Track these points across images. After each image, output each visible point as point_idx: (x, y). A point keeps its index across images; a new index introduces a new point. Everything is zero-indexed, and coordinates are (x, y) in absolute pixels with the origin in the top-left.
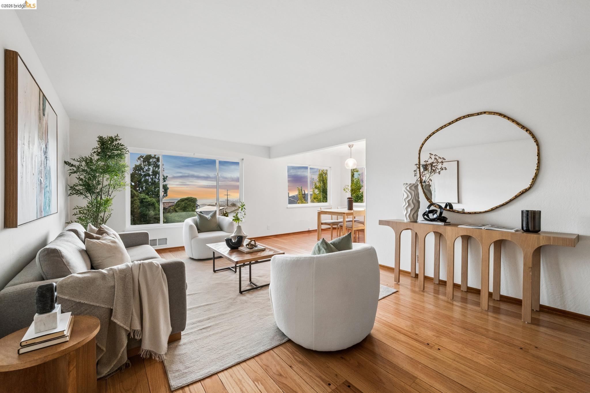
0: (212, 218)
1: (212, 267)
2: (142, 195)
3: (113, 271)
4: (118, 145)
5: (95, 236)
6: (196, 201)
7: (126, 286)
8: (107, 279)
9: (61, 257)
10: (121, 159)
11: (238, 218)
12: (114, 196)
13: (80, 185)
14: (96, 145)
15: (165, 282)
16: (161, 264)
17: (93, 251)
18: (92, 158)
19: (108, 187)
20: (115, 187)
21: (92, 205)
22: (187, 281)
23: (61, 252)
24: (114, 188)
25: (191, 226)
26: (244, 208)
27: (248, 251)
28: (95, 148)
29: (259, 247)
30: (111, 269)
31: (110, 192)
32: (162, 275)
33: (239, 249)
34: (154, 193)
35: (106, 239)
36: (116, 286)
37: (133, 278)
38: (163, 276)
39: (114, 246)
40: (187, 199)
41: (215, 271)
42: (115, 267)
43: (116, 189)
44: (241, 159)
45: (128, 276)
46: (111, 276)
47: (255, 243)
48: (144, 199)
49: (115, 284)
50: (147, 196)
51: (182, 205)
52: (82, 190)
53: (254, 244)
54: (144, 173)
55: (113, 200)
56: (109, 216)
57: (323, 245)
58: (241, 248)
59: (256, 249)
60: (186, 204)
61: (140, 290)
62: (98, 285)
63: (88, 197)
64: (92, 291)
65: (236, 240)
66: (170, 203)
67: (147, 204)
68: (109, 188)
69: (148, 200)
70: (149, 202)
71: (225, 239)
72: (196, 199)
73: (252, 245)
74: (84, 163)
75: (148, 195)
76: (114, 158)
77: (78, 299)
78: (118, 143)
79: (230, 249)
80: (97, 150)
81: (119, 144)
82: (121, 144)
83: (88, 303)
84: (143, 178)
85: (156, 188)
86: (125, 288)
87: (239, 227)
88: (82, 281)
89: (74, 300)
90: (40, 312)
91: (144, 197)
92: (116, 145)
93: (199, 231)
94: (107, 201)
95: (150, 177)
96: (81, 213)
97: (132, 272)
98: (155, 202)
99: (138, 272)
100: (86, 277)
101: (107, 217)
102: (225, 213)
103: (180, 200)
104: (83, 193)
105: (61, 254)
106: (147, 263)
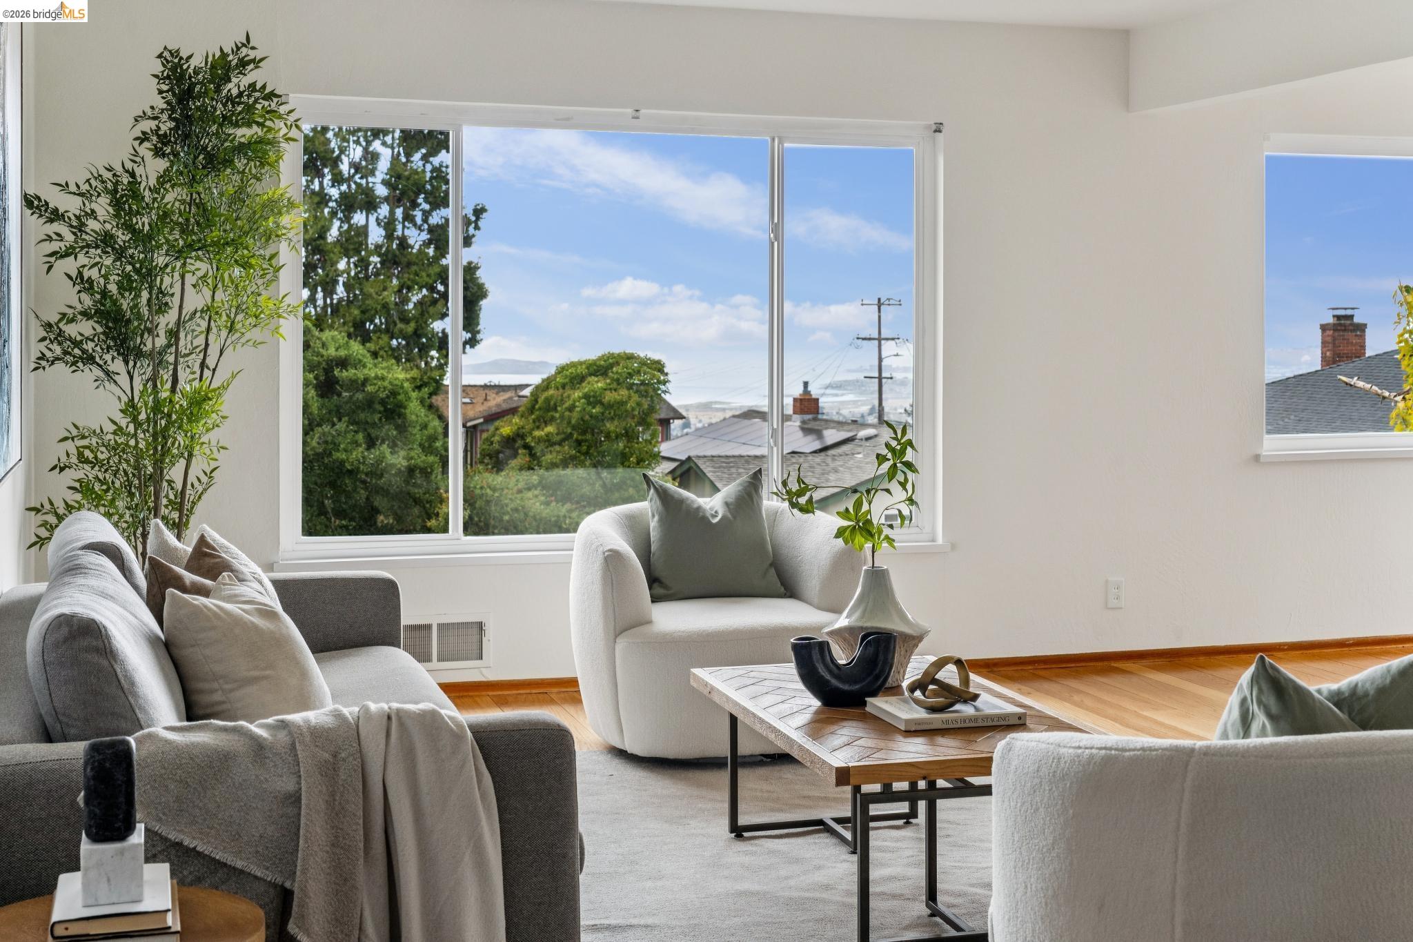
0: (735, 517)
1: (726, 806)
2: (327, 335)
3: (290, 733)
4: (249, 96)
5: (187, 582)
6: (659, 382)
7: (340, 803)
8: (272, 764)
9: (108, 655)
10: (262, 165)
11: (868, 522)
12: (234, 376)
13: (85, 314)
14: (151, 96)
15: (487, 809)
16: (471, 727)
17: (193, 646)
18: (139, 171)
19: (204, 324)
20: (233, 323)
21: (135, 420)
22: (585, 825)
23: (108, 637)
24: (231, 329)
25: (613, 560)
26: (909, 465)
27: (917, 722)
28: (144, 116)
29: (986, 703)
30: (284, 725)
31: (213, 351)
32: (477, 776)
33: (868, 709)
34: (400, 325)
35: (236, 596)
36: (303, 794)
37: (363, 769)
38: (479, 782)
39: (272, 632)
40: (600, 368)
41: (738, 831)
42: (296, 717)
43: (238, 335)
44: (929, 127)
45: (344, 760)
46: (285, 753)
47: (966, 681)
48: (343, 363)
49: (300, 789)
50: (356, 348)
51: (571, 409)
52: (92, 340)
53: (955, 682)
54: (344, 187)
55: (227, 396)
56: (204, 479)
57: (1260, 691)
58: (880, 704)
59: (966, 710)
60: (594, 405)
61: (390, 830)
62: (240, 783)
63: (116, 378)
64: (219, 806)
65: (857, 652)
66: (491, 394)
67: (360, 396)
68: (208, 330)
69: (360, 374)
70: (369, 388)
71: (792, 640)
72: (661, 370)
73: (945, 688)
74: (102, 206)
75: (365, 338)
76: (228, 162)
77: (175, 829)
78: (252, 86)
79: (816, 703)
80: (153, 124)
81: (255, 90)
82: (264, 87)
83: (206, 852)
84: (337, 224)
85: (409, 289)
86: (335, 811)
87: (878, 579)
88: (184, 761)
89: (160, 832)
90: (97, 833)
91: (342, 353)
92: (240, 94)
93: (659, 591)
94: (199, 401)
95: (372, 219)
96: (87, 461)
97: (359, 745)
98: (406, 385)
99: (382, 746)
100: (199, 743)
101: (196, 484)
102: (795, 487)
103: (561, 370)
104: (98, 359)
105: (110, 643)
106: (415, 712)
